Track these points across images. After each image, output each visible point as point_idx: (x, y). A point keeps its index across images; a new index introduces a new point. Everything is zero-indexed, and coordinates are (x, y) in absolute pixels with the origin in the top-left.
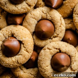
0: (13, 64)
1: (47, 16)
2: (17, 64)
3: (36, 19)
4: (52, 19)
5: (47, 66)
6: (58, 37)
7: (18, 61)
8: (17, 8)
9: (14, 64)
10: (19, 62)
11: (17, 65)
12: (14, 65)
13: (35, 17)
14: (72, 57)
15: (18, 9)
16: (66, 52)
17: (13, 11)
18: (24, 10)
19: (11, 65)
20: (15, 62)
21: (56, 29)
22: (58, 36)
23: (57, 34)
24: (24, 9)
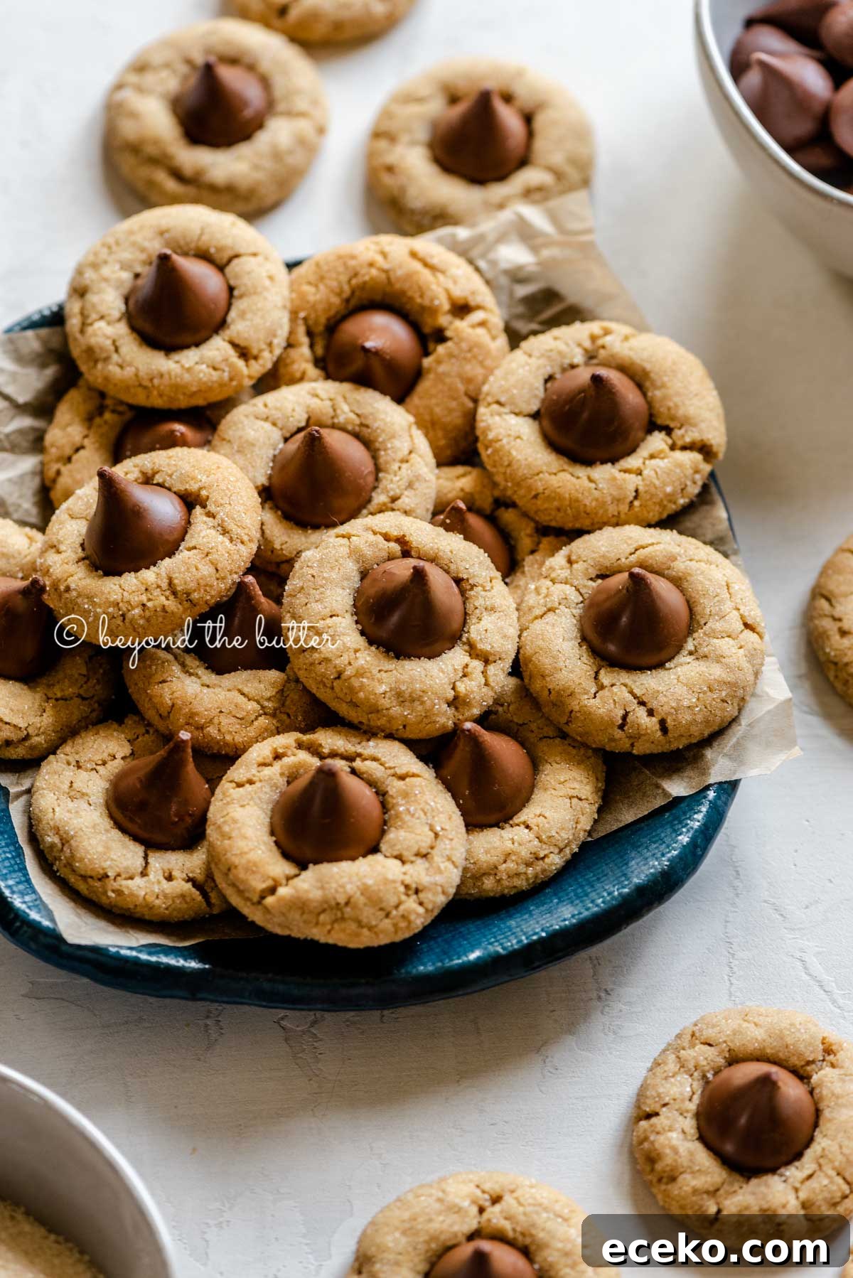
0: (144, 598)
1: (339, 412)
2: (167, 599)
3: (274, 424)
4: (362, 425)
5: (331, 616)
6: (393, 510)
7: (170, 583)
8: (177, 362)
9: (149, 600)
10: (176, 581)
11: (166, 603)
12: (149, 604)
13: (273, 412)
14: (473, 586)
15: (183, 367)
16: (441, 554)
17: (151, 380)
18: (215, 375)
19: (133, 608)
20: (159, 587)
21: (386, 471)
22: (399, 503)
23: (392, 493)
24: (215, 369)
